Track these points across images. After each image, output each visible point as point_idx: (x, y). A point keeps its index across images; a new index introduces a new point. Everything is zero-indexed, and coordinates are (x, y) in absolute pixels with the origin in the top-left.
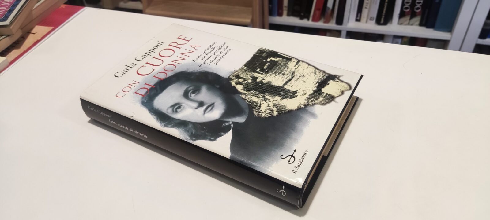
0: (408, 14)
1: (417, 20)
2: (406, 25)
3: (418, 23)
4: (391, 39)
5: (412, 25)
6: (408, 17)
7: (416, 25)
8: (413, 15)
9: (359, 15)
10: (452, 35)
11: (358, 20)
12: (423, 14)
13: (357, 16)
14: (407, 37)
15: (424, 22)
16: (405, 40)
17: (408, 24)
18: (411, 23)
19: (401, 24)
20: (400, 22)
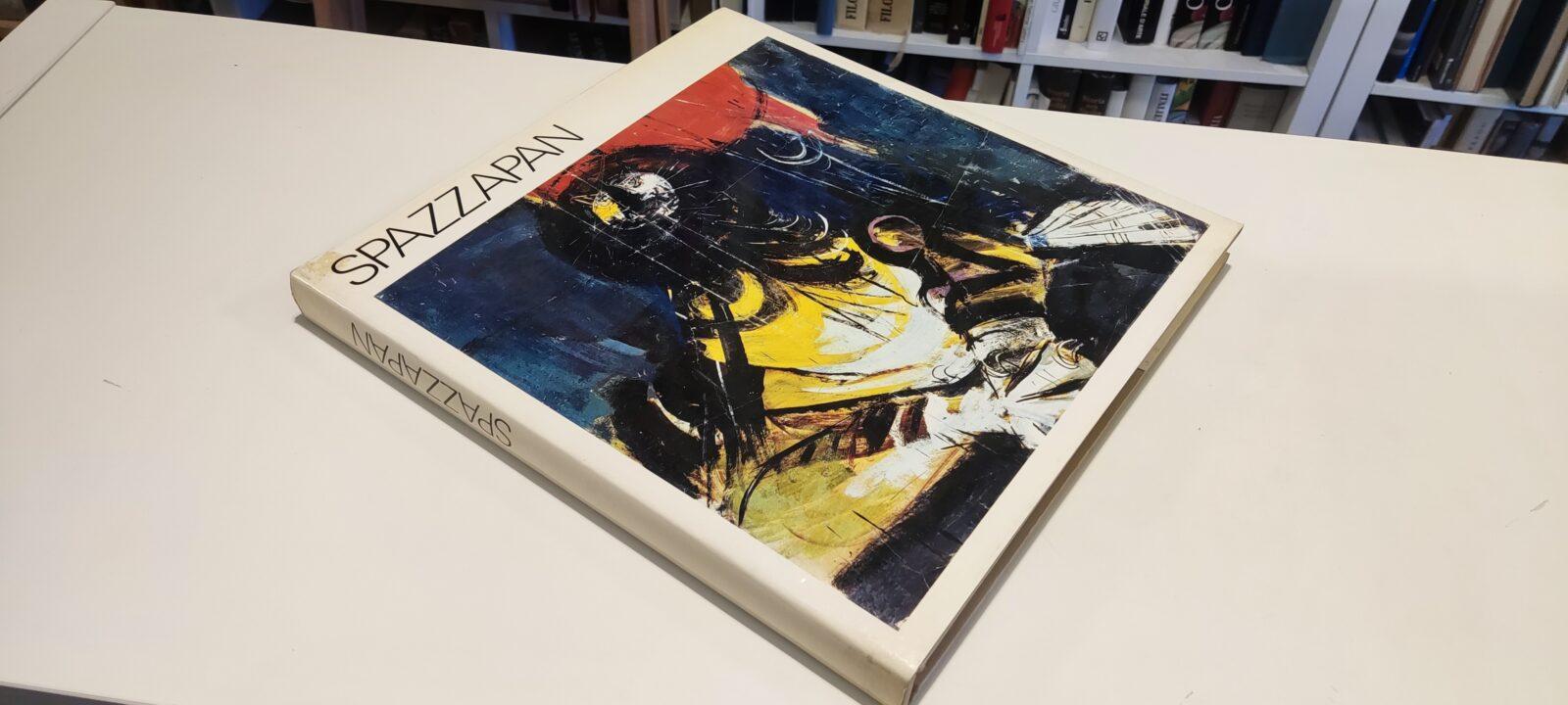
0: (1197, 20)
1: (1219, 33)
2: (1190, 47)
3: (1221, 41)
4: (1151, 85)
5: (1206, 46)
6: (1198, 27)
7: (1217, 48)
8: (1211, 21)
9: (1067, 20)
10: (1310, 73)
11: (1063, 35)
12: (1235, 19)
13: (1061, 25)
14: (1192, 80)
15: (1237, 39)
16: (1187, 87)
17: (1198, 45)
18: (1204, 42)
19: (1178, 45)
20: (1175, 40)
